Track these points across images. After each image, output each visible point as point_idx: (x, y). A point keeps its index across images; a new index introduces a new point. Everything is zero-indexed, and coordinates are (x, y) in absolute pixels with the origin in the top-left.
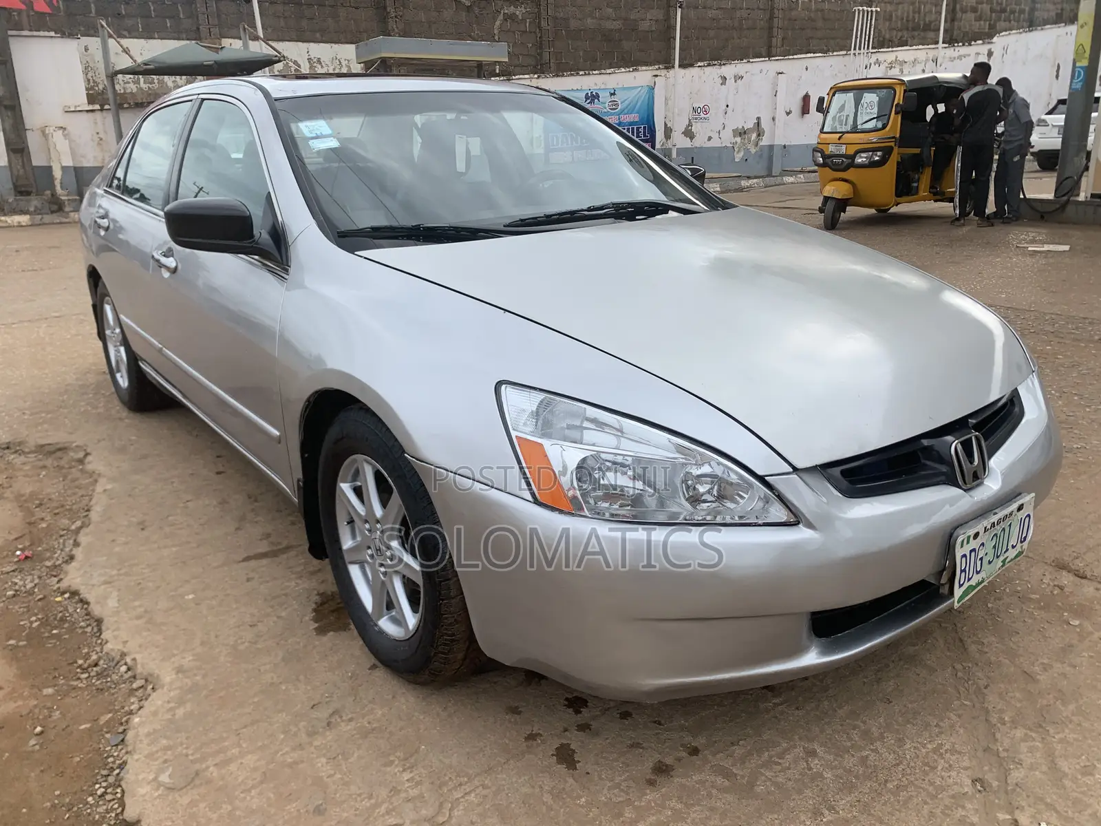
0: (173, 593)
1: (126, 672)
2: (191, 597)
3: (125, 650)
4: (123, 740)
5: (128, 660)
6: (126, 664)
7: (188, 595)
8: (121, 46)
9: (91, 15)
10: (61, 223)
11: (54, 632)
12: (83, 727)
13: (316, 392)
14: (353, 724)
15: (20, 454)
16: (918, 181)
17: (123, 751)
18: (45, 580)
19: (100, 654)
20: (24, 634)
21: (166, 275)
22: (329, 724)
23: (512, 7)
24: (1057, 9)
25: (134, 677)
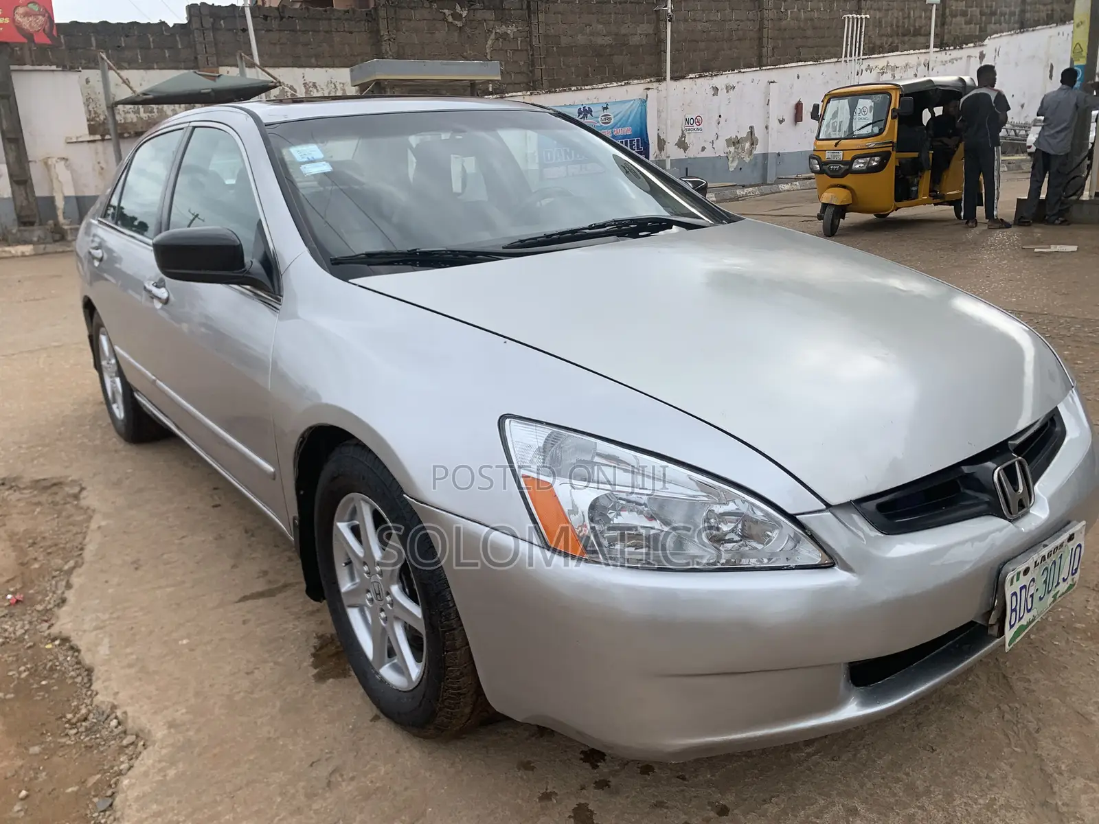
0: (166, 638)
1: (116, 727)
2: (185, 642)
3: (116, 703)
4: (111, 805)
5: (119, 713)
6: (116, 718)
7: (182, 640)
8: (121, 78)
9: (92, 48)
10: (63, 252)
11: (44, 683)
12: (70, 790)
13: (311, 428)
14: (354, 783)
15: (15, 491)
16: (917, 185)
17: (112, 818)
18: (36, 625)
19: (90, 707)
20: (12, 686)
21: (158, 305)
22: (329, 784)
23: (504, 26)
24: (1047, 10)
25: (125, 732)
